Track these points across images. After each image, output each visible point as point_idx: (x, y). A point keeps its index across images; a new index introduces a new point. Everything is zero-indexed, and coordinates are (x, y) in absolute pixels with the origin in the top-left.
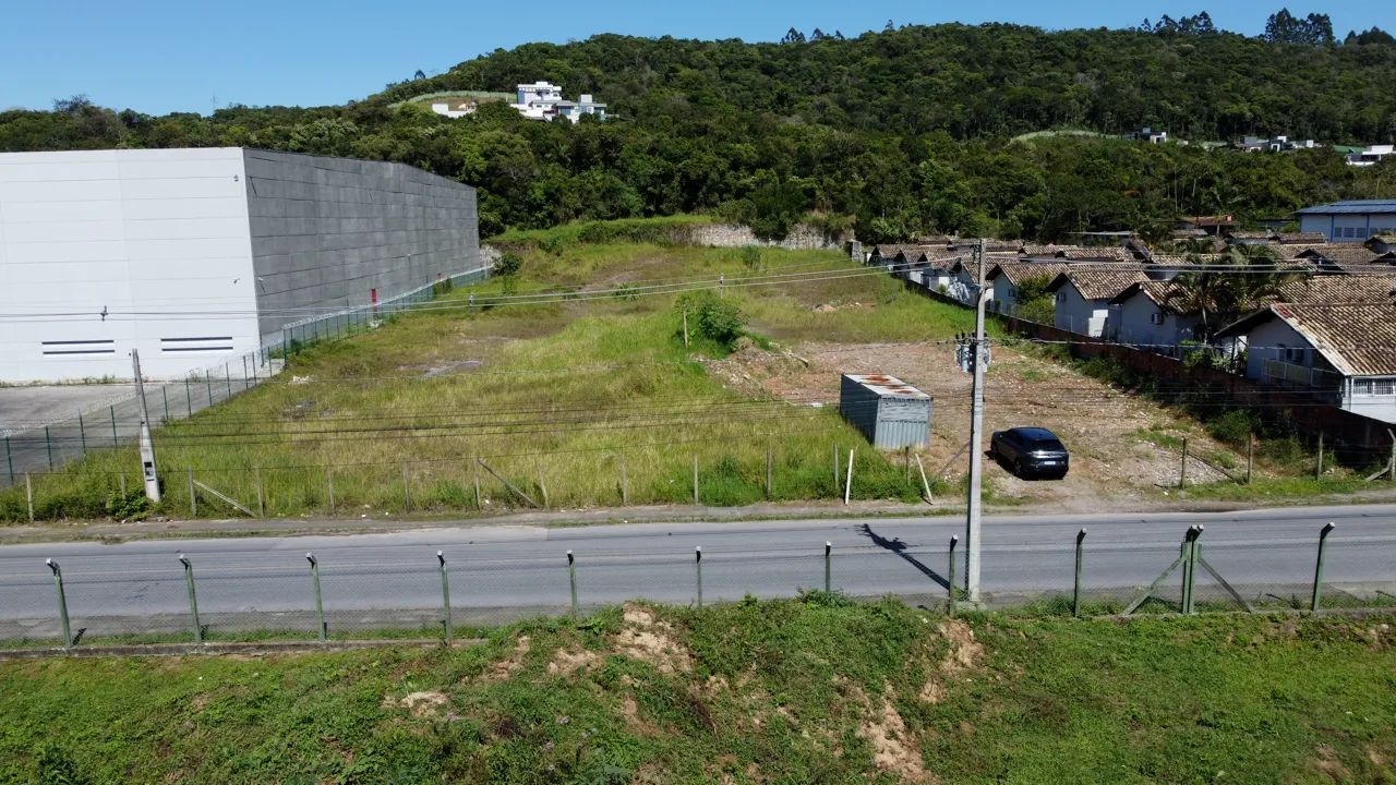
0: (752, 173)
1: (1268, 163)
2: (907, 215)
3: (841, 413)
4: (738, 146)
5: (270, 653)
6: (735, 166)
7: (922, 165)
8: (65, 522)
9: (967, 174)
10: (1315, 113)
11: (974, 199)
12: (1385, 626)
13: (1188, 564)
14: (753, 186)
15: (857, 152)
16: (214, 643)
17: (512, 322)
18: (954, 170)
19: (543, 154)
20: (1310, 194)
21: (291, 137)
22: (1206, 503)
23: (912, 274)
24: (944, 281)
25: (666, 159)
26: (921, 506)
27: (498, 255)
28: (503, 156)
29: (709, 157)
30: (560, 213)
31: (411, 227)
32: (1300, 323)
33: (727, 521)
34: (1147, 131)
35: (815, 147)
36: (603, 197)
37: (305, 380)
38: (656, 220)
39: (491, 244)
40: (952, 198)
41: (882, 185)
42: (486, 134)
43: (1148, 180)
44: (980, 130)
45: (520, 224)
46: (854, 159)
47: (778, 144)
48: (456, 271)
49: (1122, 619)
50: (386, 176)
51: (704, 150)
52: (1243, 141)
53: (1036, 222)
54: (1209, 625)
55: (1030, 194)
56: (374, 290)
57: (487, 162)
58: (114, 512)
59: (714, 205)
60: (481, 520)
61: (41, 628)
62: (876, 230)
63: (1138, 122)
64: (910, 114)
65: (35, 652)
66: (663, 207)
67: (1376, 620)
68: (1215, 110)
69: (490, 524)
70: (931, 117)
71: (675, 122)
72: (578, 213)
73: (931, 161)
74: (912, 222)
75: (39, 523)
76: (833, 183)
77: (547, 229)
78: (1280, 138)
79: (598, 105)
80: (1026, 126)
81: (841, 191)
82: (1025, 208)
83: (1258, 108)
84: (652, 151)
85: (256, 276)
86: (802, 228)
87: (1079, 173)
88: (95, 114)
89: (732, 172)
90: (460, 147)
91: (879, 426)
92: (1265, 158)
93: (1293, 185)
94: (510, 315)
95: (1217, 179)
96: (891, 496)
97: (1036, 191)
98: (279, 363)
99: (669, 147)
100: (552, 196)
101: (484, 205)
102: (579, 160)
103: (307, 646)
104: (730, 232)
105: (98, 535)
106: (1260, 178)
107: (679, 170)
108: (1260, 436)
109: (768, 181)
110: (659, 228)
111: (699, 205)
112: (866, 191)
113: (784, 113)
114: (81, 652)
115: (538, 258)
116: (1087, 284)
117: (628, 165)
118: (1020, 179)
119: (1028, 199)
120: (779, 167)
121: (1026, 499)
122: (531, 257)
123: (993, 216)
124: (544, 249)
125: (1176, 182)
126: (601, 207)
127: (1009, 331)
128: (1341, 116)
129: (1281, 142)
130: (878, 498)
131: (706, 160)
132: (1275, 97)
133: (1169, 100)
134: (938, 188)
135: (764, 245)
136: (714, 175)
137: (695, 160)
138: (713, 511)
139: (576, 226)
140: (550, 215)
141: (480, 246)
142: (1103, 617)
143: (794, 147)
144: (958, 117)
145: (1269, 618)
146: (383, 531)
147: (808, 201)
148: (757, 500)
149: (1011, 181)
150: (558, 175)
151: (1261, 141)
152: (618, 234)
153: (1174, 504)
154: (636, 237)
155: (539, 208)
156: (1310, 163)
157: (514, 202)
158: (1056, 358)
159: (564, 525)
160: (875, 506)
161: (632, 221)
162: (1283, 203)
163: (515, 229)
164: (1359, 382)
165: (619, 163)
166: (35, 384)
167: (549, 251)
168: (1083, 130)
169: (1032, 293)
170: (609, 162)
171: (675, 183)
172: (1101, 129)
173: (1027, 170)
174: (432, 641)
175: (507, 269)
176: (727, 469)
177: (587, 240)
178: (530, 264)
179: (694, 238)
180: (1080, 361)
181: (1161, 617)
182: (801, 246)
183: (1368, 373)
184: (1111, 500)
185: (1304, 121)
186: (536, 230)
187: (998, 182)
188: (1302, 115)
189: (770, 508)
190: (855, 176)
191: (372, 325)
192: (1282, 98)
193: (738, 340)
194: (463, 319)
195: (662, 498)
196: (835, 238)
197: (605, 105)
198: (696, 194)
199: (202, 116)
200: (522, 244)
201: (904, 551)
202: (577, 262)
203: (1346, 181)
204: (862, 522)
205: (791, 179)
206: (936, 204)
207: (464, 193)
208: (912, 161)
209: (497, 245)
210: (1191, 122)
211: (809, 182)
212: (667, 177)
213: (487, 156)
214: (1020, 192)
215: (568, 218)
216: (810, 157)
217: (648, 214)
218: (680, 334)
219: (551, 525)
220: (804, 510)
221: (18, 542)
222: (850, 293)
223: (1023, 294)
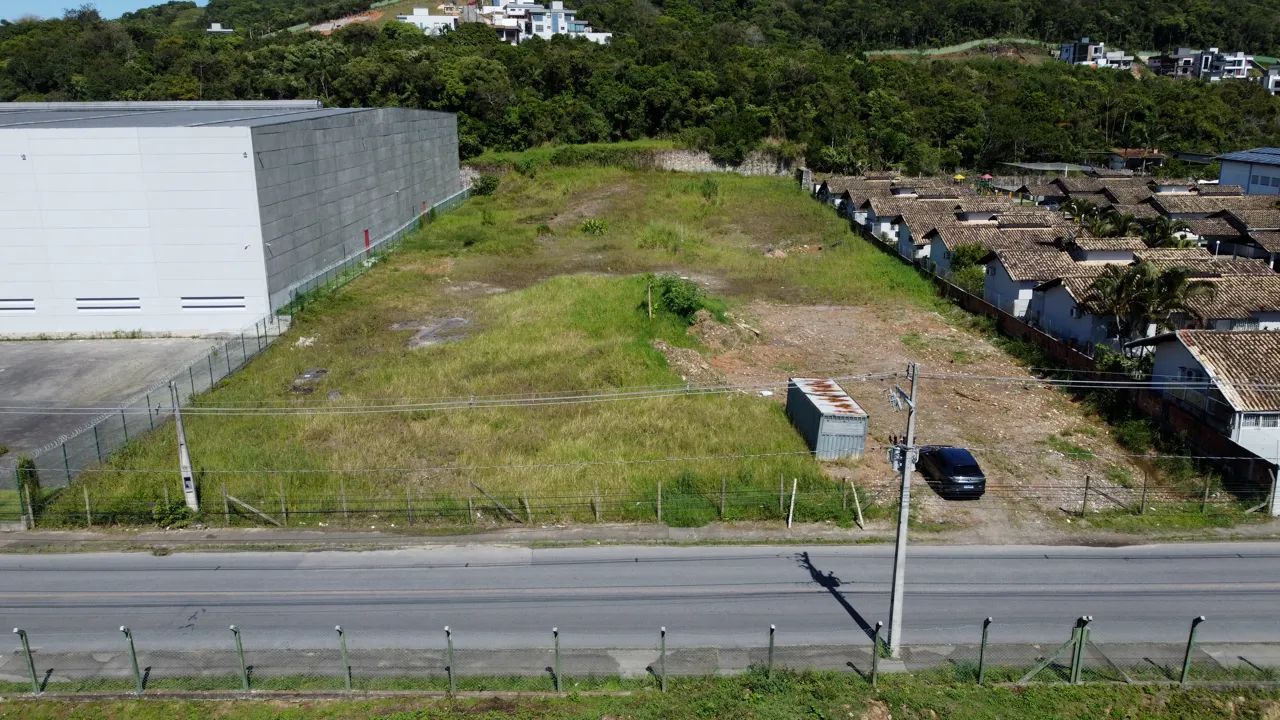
0: (712, 102)
1: (1197, 97)
2: (854, 143)
3: (786, 412)
4: (699, 73)
5: (305, 700)
6: (696, 94)
7: (870, 95)
8: (118, 528)
9: (912, 103)
10: (1247, 24)
11: (918, 129)
12: (1242, 699)
13: (1078, 645)
14: (713, 114)
15: (809, 81)
16: (259, 691)
17: (490, 261)
18: (901, 99)
19: (518, 77)
20: (1233, 128)
21: (285, 58)
22: (1103, 534)
23: (857, 215)
24: (885, 227)
25: (632, 87)
26: (853, 533)
27: (477, 175)
28: (481, 82)
29: (672, 85)
30: (533, 136)
31: (399, 164)
32: (1201, 353)
33: (686, 544)
34: (1086, 40)
35: (772, 77)
36: (574, 121)
37: (309, 342)
38: (623, 144)
39: (470, 165)
40: (898, 127)
41: (832, 115)
42: (466, 60)
43: (1083, 112)
44: (927, 37)
45: (496, 145)
46: (808, 88)
47: (737, 72)
48: (438, 197)
49: (1019, 687)
50: (377, 122)
51: (667, 78)
52: (1176, 52)
53: (975, 151)
54: (1092, 696)
55: (971, 125)
56: (366, 232)
57: (466, 87)
58: (160, 520)
59: (676, 131)
60: (474, 536)
61: (115, 665)
62: (826, 158)
63: (1077, 31)
64: (861, 20)
65: (112, 696)
66: (629, 131)
67: (1235, 692)
68: (1152, 20)
69: (482, 542)
70: (881, 23)
71: (641, 47)
72: (550, 136)
73: (880, 90)
74: (859, 152)
75: (95, 528)
76: (786, 111)
77: (522, 151)
78: (1212, 50)
79: (568, 12)
80: (972, 34)
81: (795, 119)
82: (965, 138)
83: (1192, 18)
84: (619, 78)
85: (265, 242)
86: (757, 155)
87: (1017, 105)
88: (103, 28)
89: (693, 100)
90: (441, 72)
91: (820, 438)
92: (1195, 91)
93: (1218, 118)
94: (490, 252)
95: (1147, 112)
96: (828, 519)
97: (976, 122)
98: (286, 320)
99: (635, 75)
100: (526, 121)
101: (465, 128)
102: (552, 83)
103: (336, 696)
104: (689, 157)
105: (148, 546)
106: (1187, 112)
107: (644, 98)
108: (1158, 449)
109: (726, 109)
110: (625, 152)
111: (662, 130)
112: (817, 120)
113: (744, 18)
114: (149, 696)
115: (513, 180)
116: (1015, 264)
117: (598, 91)
118: (962, 110)
119: (969, 130)
120: (737, 96)
121: (947, 525)
122: (507, 179)
123: (935, 145)
124: (518, 171)
125: (1107, 113)
126: (572, 131)
127: (942, 294)
128: (1272, 28)
129: (1213, 53)
130: (817, 521)
131: (669, 87)
132: (1209, 8)
133: (1109, 10)
134: (885, 117)
135: (721, 170)
136: (676, 103)
137: (660, 88)
138: (675, 533)
139: (548, 149)
140: (525, 138)
141: (460, 167)
142: (1002, 685)
143: (751, 75)
144: (908, 24)
145: (1143, 688)
146: (391, 548)
147: (764, 127)
148: (711, 520)
149: (953, 112)
150: (532, 99)
151: (1193, 52)
152: (587, 158)
153: (1075, 535)
154: (603, 160)
155: (514, 131)
156: (1235, 94)
157: (490, 123)
158: (983, 331)
159: (546, 546)
160: (814, 530)
161: (600, 145)
162: (1208, 136)
163: (492, 150)
164: (1247, 416)
165: (588, 88)
166: (71, 338)
167: (523, 173)
168: (1025, 38)
169: (965, 260)
170: (580, 88)
171: (640, 110)
172: (1042, 37)
173: (970, 101)
174: (439, 692)
175: (484, 189)
176: (686, 485)
177: (559, 163)
178: (505, 186)
179: (657, 162)
180: (1005, 339)
181: (1051, 685)
182: (755, 172)
183: (1257, 409)
184: (1020, 527)
185: (1236, 32)
186: (511, 152)
187: (941, 112)
188: (1235, 26)
189: (722, 530)
190: (808, 105)
191: (366, 264)
192: (1217, 9)
193: (697, 313)
194: (447, 255)
195: (629, 516)
196: (787, 165)
197: (575, 12)
198: (659, 120)
199: (198, 6)
200: (499, 165)
201: (838, 589)
202: (549, 186)
203: (1268, 116)
204: (801, 549)
205: (748, 108)
206: (881, 134)
207: (445, 122)
208: (862, 89)
209: (476, 167)
210: (1128, 32)
211: (764, 111)
212: (632, 104)
213: (466, 81)
214: (962, 123)
215: (541, 140)
216: (766, 87)
217: (615, 139)
218: (644, 305)
219: (533, 545)
220: (752, 534)
221: (81, 551)
222: (798, 233)
223: (957, 259)
